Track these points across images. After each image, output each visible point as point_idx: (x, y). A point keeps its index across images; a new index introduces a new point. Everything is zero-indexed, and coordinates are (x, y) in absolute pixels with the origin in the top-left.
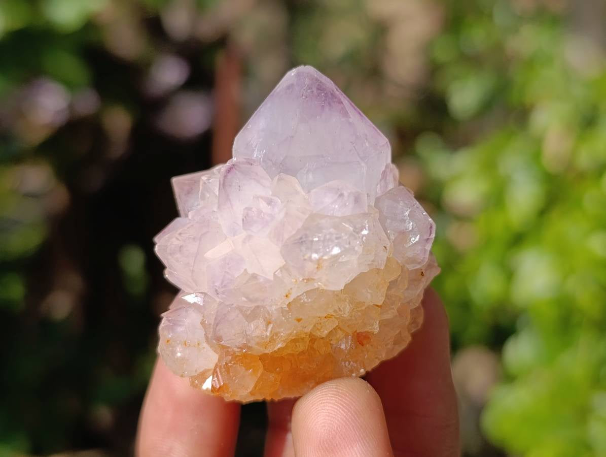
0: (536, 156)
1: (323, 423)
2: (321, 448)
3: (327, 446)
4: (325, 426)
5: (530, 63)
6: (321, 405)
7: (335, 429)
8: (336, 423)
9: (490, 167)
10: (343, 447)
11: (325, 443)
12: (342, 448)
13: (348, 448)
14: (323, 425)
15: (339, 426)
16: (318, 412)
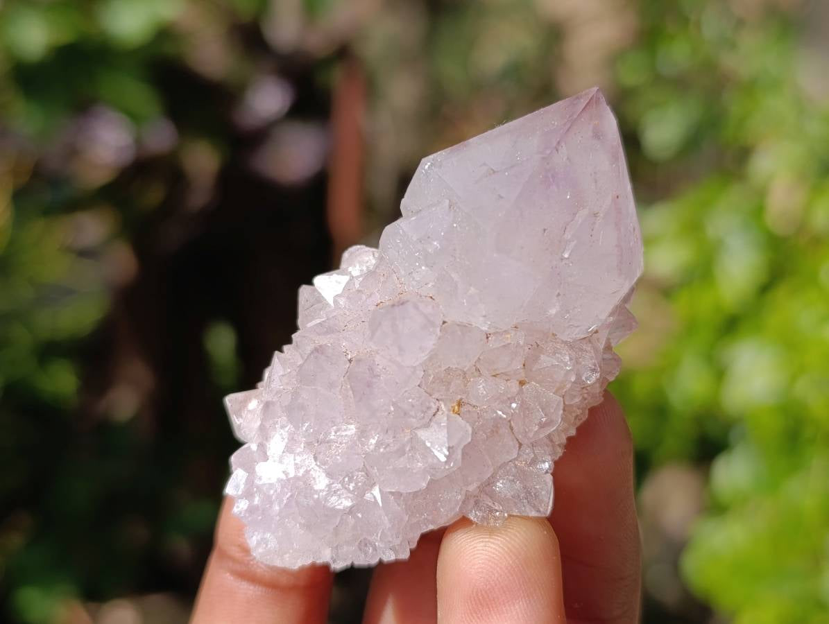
0: (758, 211)
1: (482, 568)
2: (472, 599)
3: (481, 598)
4: (482, 572)
5: (750, 88)
6: (482, 544)
7: (495, 579)
8: (497, 572)
9: (694, 228)
10: (502, 603)
11: (479, 594)
12: (500, 604)
13: (507, 605)
14: (480, 570)
15: (501, 576)
16: (476, 552)
